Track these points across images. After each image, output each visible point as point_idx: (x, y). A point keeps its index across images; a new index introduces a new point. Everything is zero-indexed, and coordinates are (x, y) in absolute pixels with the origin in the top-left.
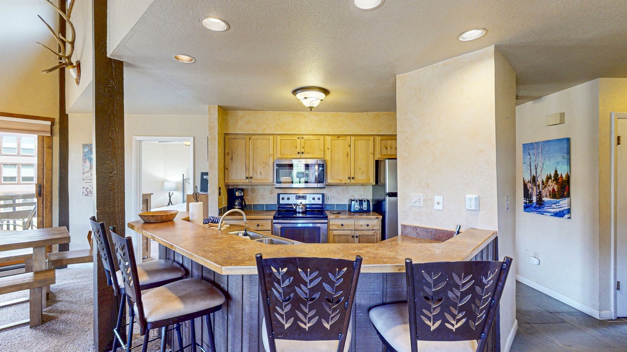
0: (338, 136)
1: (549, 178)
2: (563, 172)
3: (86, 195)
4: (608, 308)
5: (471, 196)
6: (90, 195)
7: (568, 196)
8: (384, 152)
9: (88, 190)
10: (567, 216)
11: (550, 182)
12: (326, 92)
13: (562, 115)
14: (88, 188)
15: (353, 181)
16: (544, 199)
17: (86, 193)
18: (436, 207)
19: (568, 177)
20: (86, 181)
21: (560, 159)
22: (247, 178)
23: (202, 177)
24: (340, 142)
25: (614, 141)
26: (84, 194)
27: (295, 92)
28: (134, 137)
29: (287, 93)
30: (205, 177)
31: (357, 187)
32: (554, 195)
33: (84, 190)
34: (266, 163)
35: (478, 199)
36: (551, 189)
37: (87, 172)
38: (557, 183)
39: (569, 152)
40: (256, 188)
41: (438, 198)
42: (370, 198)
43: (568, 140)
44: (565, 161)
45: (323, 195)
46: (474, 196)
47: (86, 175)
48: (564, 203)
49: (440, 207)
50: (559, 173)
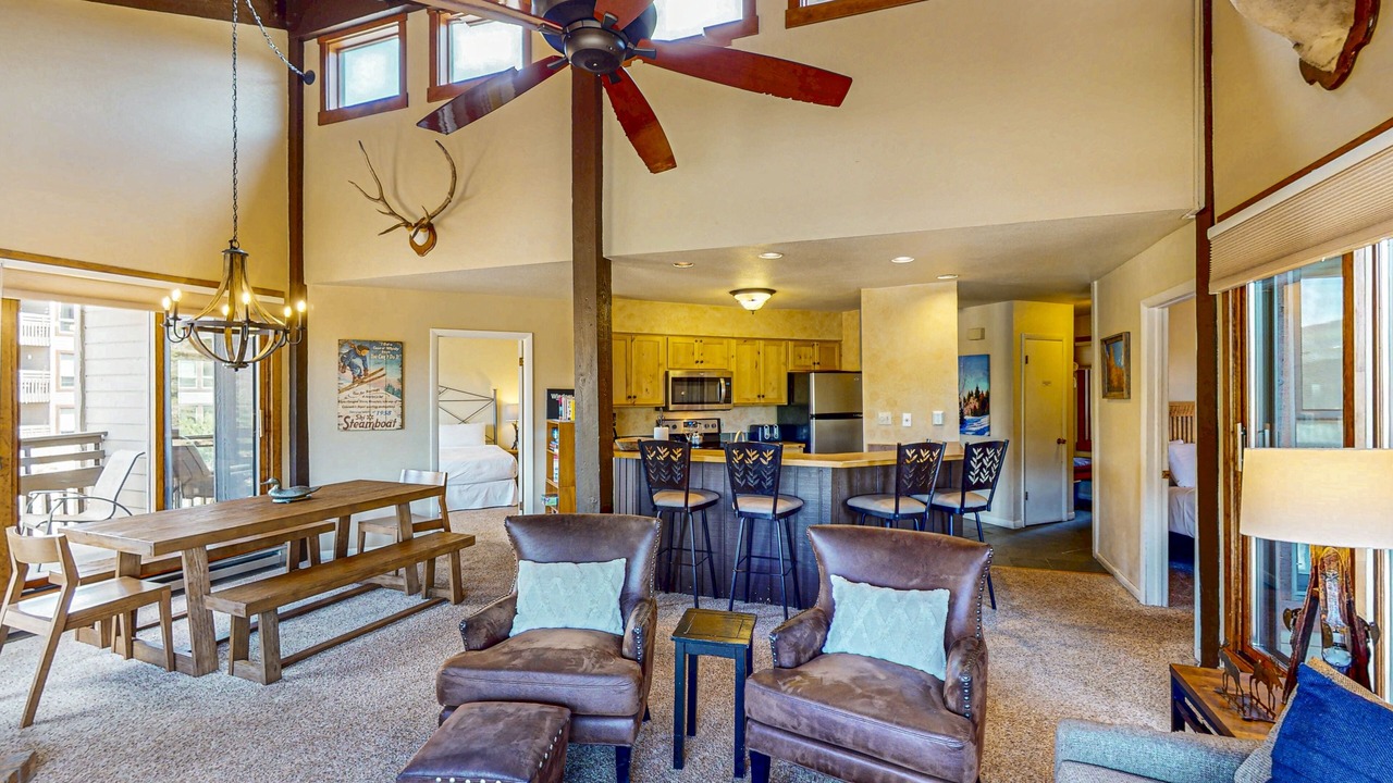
0: (746, 340)
1: (970, 395)
2: (983, 389)
3: (345, 429)
4: (1020, 518)
5: (938, 413)
6: (353, 428)
7: (988, 413)
8: (798, 362)
9: (349, 420)
10: (987, 433)
11: (971, 400)
12: (772, 292)
13: (983, 330)
14: (348, 417)
15: (762, 401)
16: (966, 417)
17: (345, 426)
18: (905, 424)
19: (988, 393)
20: (345, 404)
21: (981, 375)
22: (630, 397)
23: (549, 397)
24: (747, 347)
25: (1024, 360)
26: (341, 427)
27: (735, 292)
28: (431, 330)
29: (724, 293)
30: (554, 396)
31: (758, 408)
32: (975, 413)
33: (342, 420)
34: (654, 376)
35: (944, 415)
36: (972, 407)
37: (347, 389)
38: (978, 400)
39: (989, 370)
40: (625, 411)
41: (907, 416)
42: (774, 422)
43: (988, 356)
44: (986, 379)
45: (719, 420)
46: (941, 412)
47: (346, 393)
48: (984, 420)
49: (909, 424)
50: (980, 390)
